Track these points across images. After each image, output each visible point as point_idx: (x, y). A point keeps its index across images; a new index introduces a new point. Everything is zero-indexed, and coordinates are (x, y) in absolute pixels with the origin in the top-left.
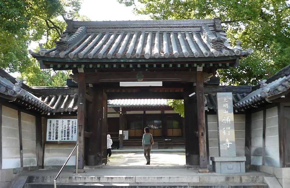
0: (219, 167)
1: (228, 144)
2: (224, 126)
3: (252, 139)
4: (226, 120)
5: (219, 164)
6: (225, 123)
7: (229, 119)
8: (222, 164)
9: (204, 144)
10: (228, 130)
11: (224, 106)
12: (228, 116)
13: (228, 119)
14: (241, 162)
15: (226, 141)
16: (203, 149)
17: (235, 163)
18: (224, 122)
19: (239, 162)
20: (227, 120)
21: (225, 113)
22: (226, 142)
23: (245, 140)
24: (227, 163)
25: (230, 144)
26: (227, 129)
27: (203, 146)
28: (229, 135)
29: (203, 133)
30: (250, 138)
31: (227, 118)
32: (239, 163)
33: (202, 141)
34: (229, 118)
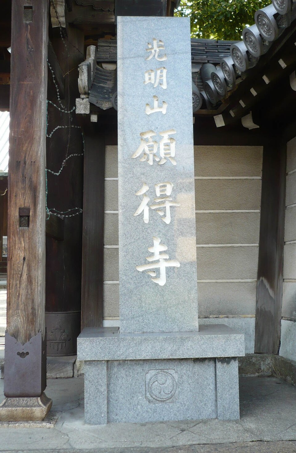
0: (104, 388)
1: (163, 266)
2: (143, 179)
3: (286, 248)
4: (155, 151)
5: (105, 371)
6: (151, 163)
7: (173, 146)
8: (121, 373)
9: (29, 266)
10: (163, 196)
11: (147, 81)
12: (164, 131)
13: (167, 145)
14: (219, 365)
15: (152, 254)
16: (23, 292)
17: (186, 369)
18: (143, 160)
19: (212, 364)
20: (162, 147)
21: (149, 111)
22: (150, 259)
23: (257, 251)
24: (146, 367)
25: (169, 270)
26: (158, 194)
27: (25, 277)
28: (168, 220)
29: (28, 210)
30: (280, 243)
31: (161, 138)
32: (208, 370)
33: (22, 255)
34: (171, 139)
